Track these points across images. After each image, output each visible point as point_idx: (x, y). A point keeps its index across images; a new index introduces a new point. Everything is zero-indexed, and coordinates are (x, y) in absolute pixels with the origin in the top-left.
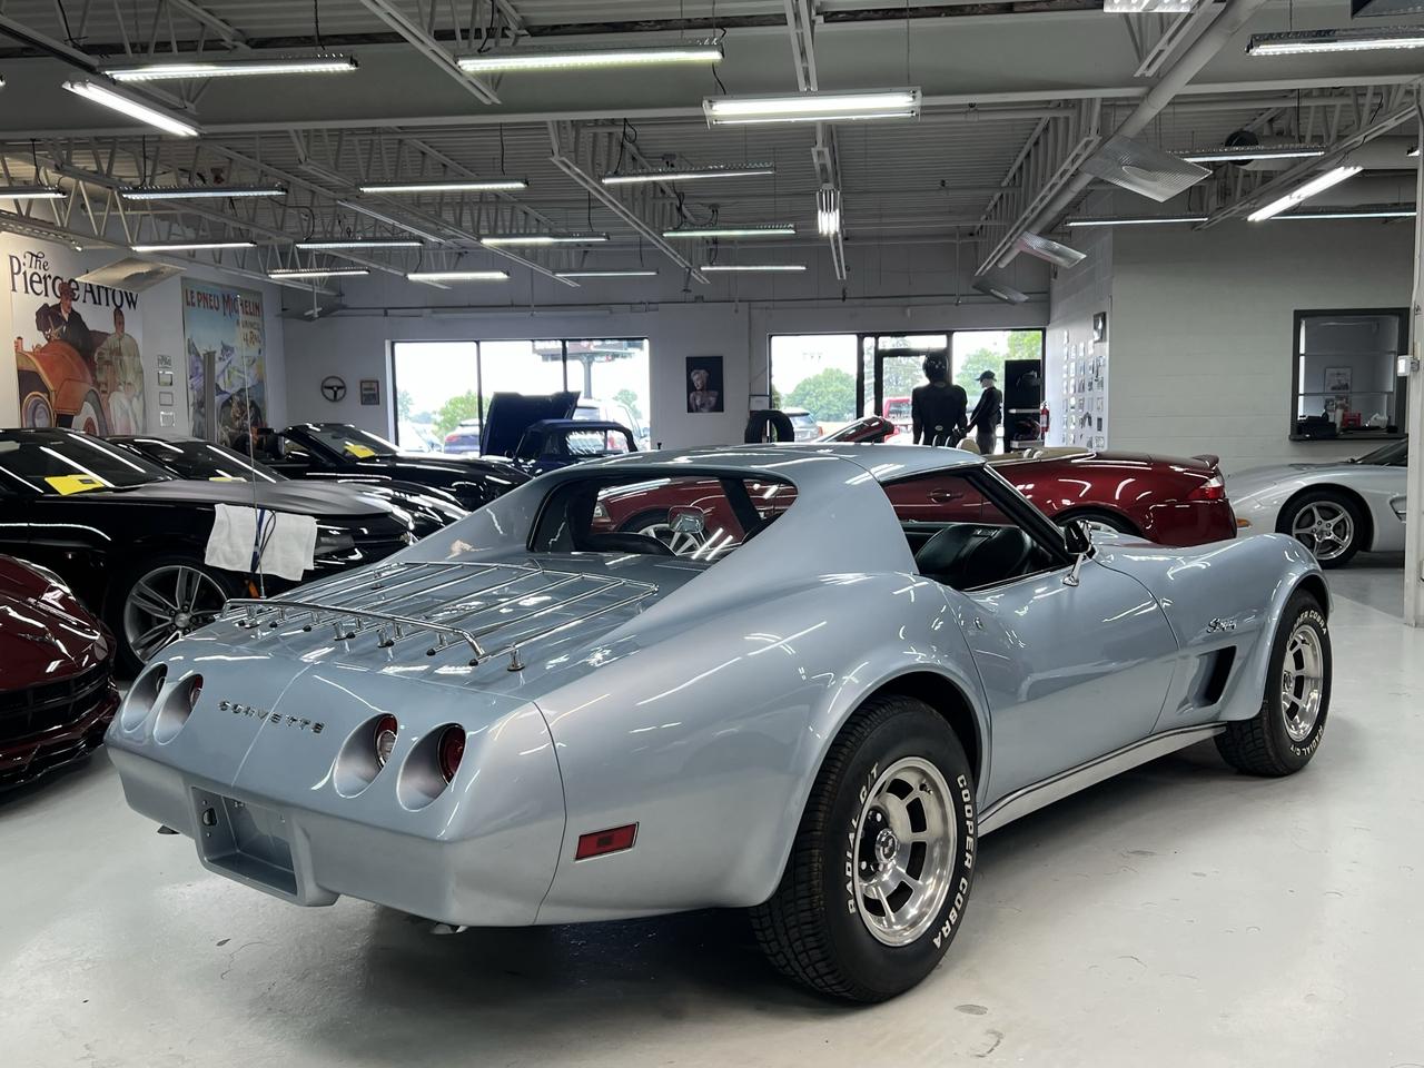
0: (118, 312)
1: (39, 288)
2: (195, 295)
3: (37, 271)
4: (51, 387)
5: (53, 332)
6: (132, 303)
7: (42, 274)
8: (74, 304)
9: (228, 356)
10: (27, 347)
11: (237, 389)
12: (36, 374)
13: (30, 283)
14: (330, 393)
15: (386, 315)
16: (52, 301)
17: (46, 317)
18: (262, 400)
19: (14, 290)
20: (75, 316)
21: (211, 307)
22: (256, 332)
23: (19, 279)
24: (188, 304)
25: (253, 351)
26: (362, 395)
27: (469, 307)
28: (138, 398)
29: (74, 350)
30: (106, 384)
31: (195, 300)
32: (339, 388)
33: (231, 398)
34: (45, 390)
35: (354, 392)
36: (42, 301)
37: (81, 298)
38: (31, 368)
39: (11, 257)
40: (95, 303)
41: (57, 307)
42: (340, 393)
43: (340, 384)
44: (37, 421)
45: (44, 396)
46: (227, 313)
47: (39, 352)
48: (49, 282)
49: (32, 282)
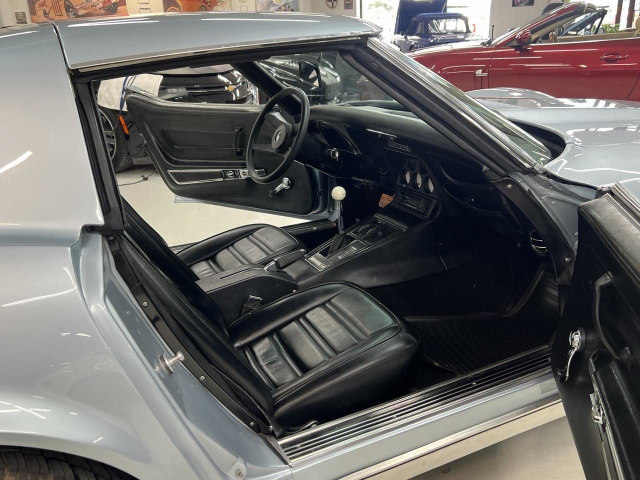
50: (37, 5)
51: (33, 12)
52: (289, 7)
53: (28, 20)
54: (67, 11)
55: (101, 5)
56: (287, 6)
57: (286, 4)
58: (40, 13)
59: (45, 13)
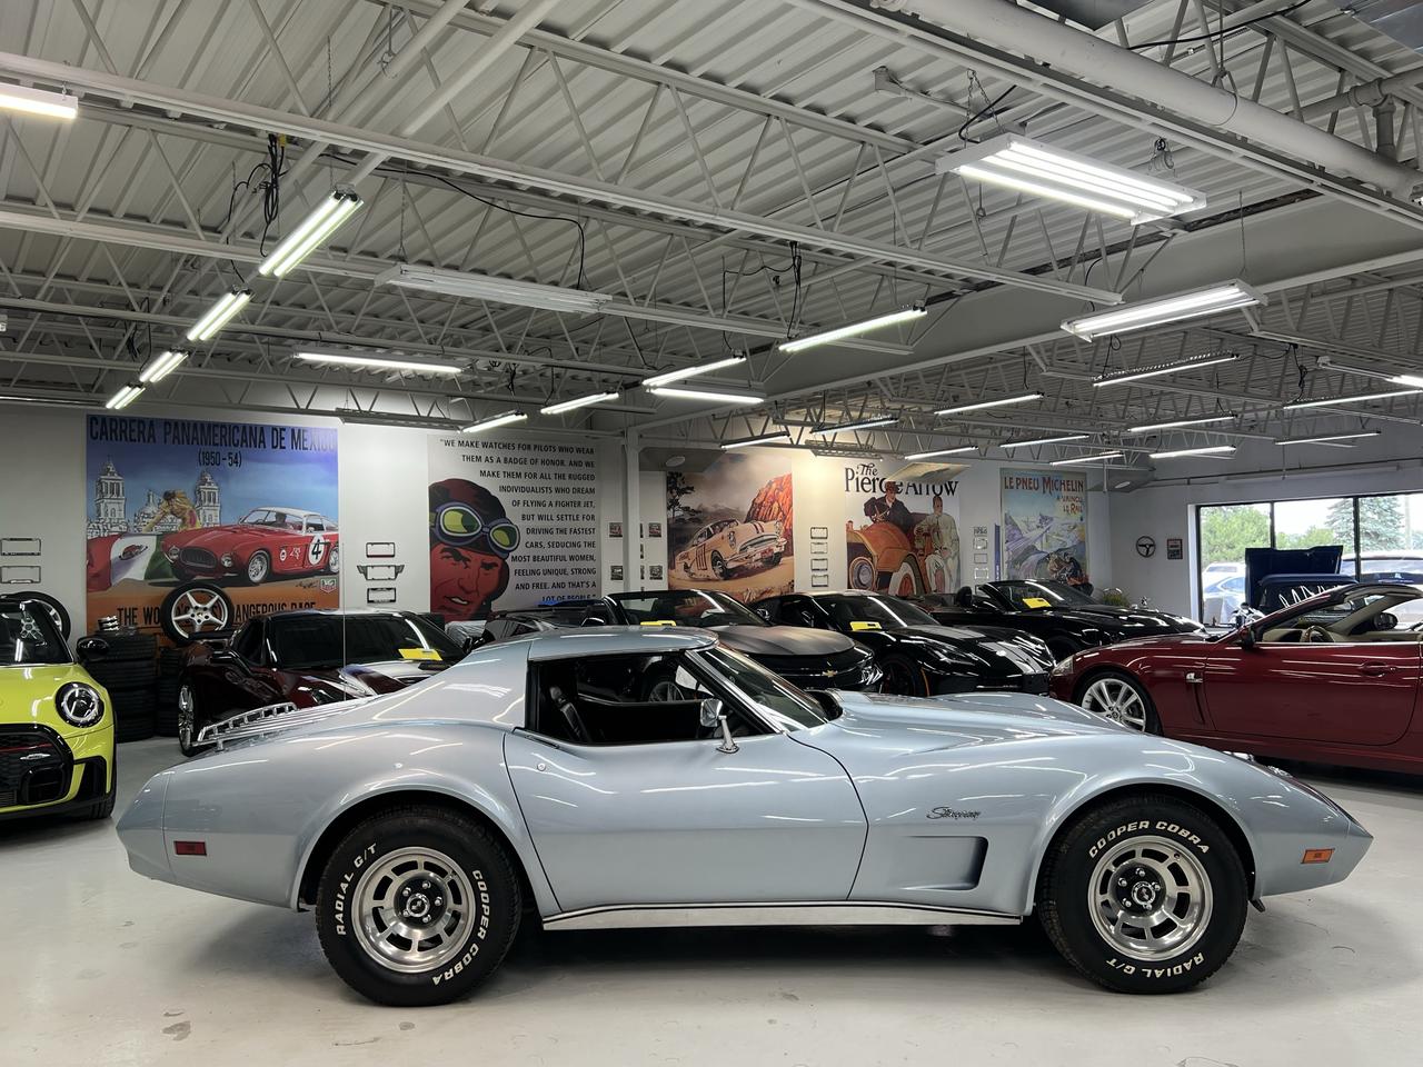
0: (937, 498)
1: (867, 487)
2: (1014, 480)
3: (868, 476)
4: (873, 552)
5: (879, 516)
6: (951, 491)
7: (871, 478)
8: (898, 497)
9: (1047, 524)
10: (856, 527)
11: (1055, 549)
12: (862, 545)
13: (861, 485)
14: (1143, 550)
15: (1189, 483)
16: (879, 495)
17: (872, 507)
18: (1083, 556)
19: (847, 490)
20: (898, 504)
21: (1031, 488)
22: (1079, 504)
23: (852, 484)
24: (1006, 487)
25: (1075, 518)
26: (1169, 552)
27: (1261, 472)
28: (953, 558)
29: (895, 527)
30: (924, 550)
31: (1014, 484)
32: (1151, 546)
33: (1048, 556)
34: (869, 555)
35: (1162, 550)
36: (870, 495)
37: (904, 492)
38: (860, 541)
39: (847, 469)
40: (916, 493)
41: (883, 499)
42: (1151, 550)
43: (1151, 542)
44: (861, 577)
45: (869, 560)
46: (1048, 491)
47: (865, 530)
48: (877, 483)
49: (862, 484)
50: (678, 558)
51: (671, 566)
52: (1066, 554)
53: (664, 574)
54: (714, 564)
55: (759, 556)
56: (1063, 553)
57: (1060, 550)
58: (680, 566)
59: (686, 568)
